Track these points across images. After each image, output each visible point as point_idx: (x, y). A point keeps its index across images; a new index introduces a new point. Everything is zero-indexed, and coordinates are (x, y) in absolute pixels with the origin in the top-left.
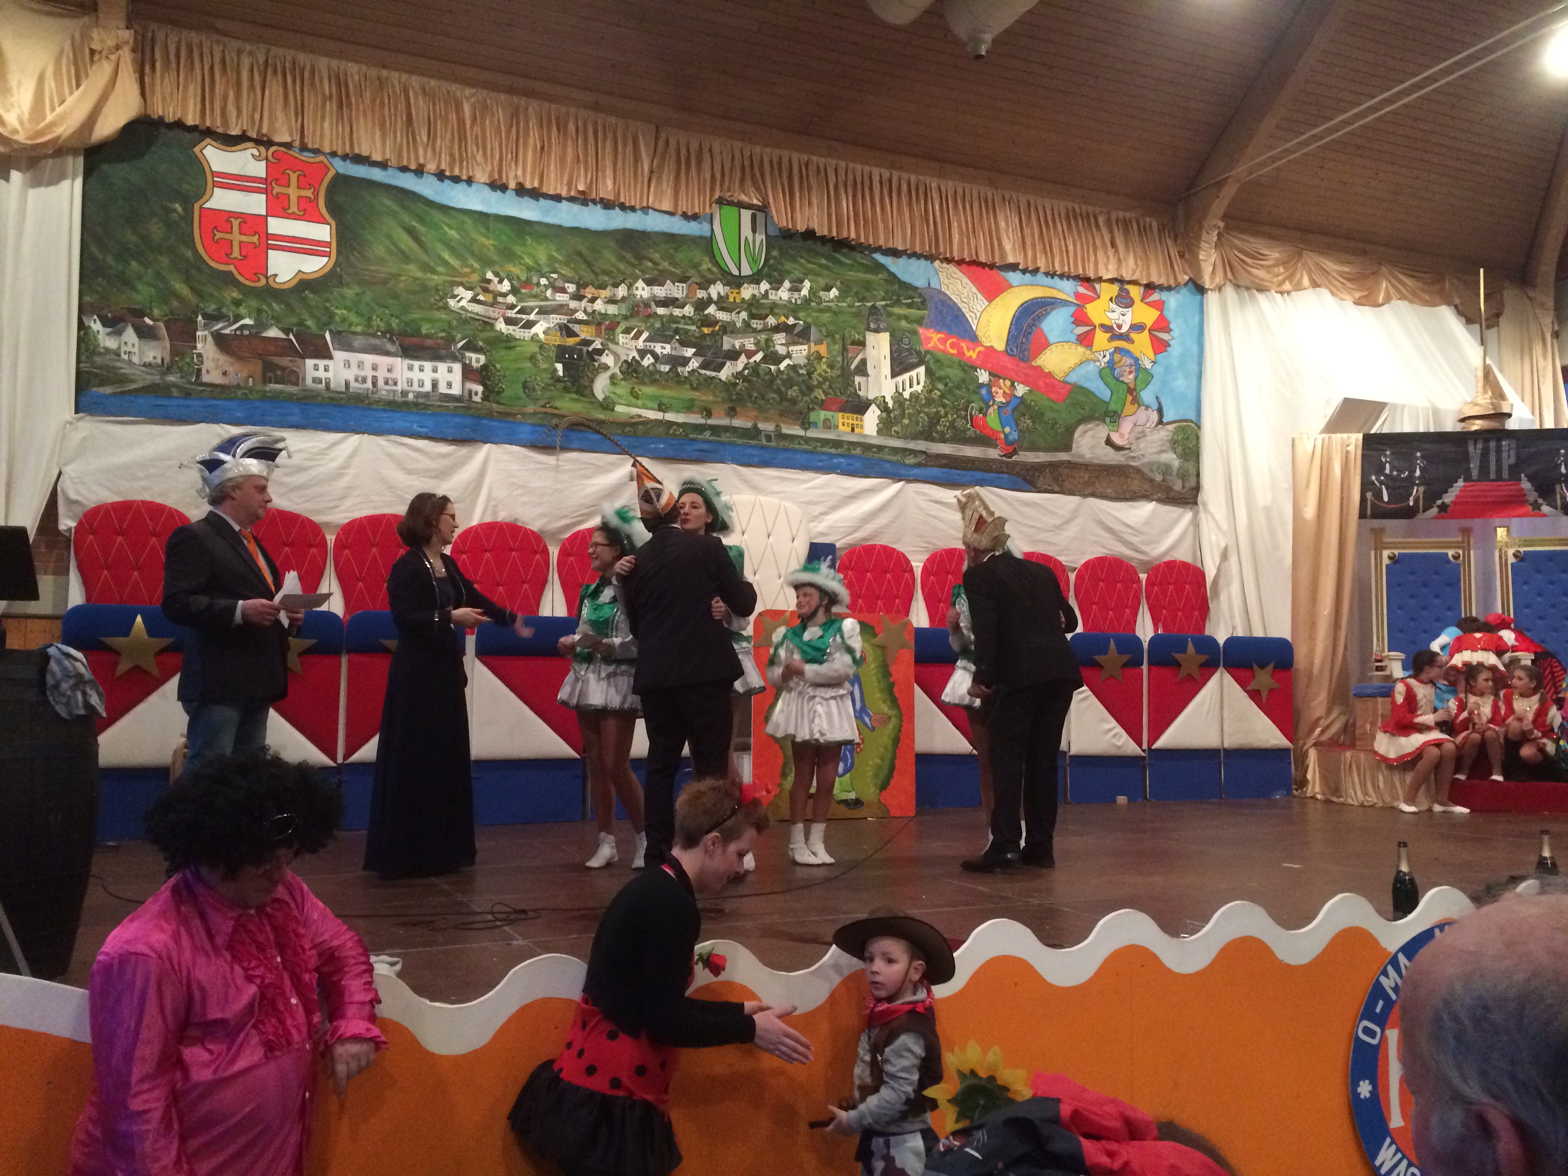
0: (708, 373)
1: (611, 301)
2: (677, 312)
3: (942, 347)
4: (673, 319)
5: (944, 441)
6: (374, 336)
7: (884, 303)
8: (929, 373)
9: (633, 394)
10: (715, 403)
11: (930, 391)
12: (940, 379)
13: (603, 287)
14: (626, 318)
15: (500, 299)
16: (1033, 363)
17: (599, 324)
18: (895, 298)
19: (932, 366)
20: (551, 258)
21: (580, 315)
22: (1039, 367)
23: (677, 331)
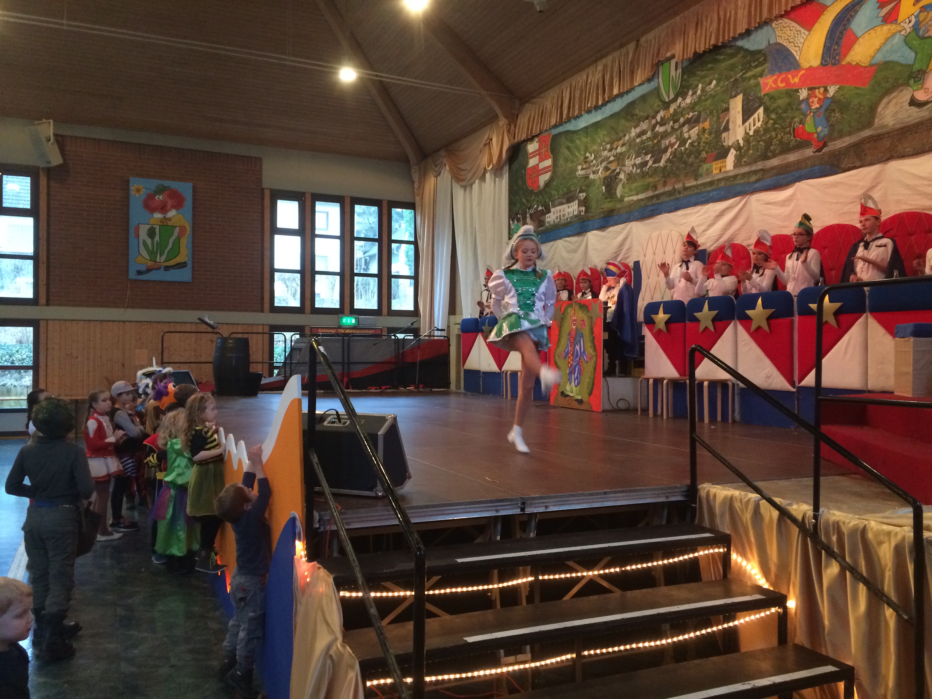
0: (656, 165)
1: (623, 145)
2: (644, 137)
3: (774, 86)
4: (642, 142)
5: (774, 156)
6: (559, 198)
7: (741, 74)
8: (766, 110)
9: (631, 190)
10: (659, 181)
11: (766, 123)
12: (773, 111)
13: (620, 139)
14: (628, 151)
15: (591, 164)
16: (843, 63)
17: (619, 159)
18: (748, 66)
19: (768, 104)
20: (604, 135)
21: (612, 158)
22: (849, 64)
23: (643, 149)
